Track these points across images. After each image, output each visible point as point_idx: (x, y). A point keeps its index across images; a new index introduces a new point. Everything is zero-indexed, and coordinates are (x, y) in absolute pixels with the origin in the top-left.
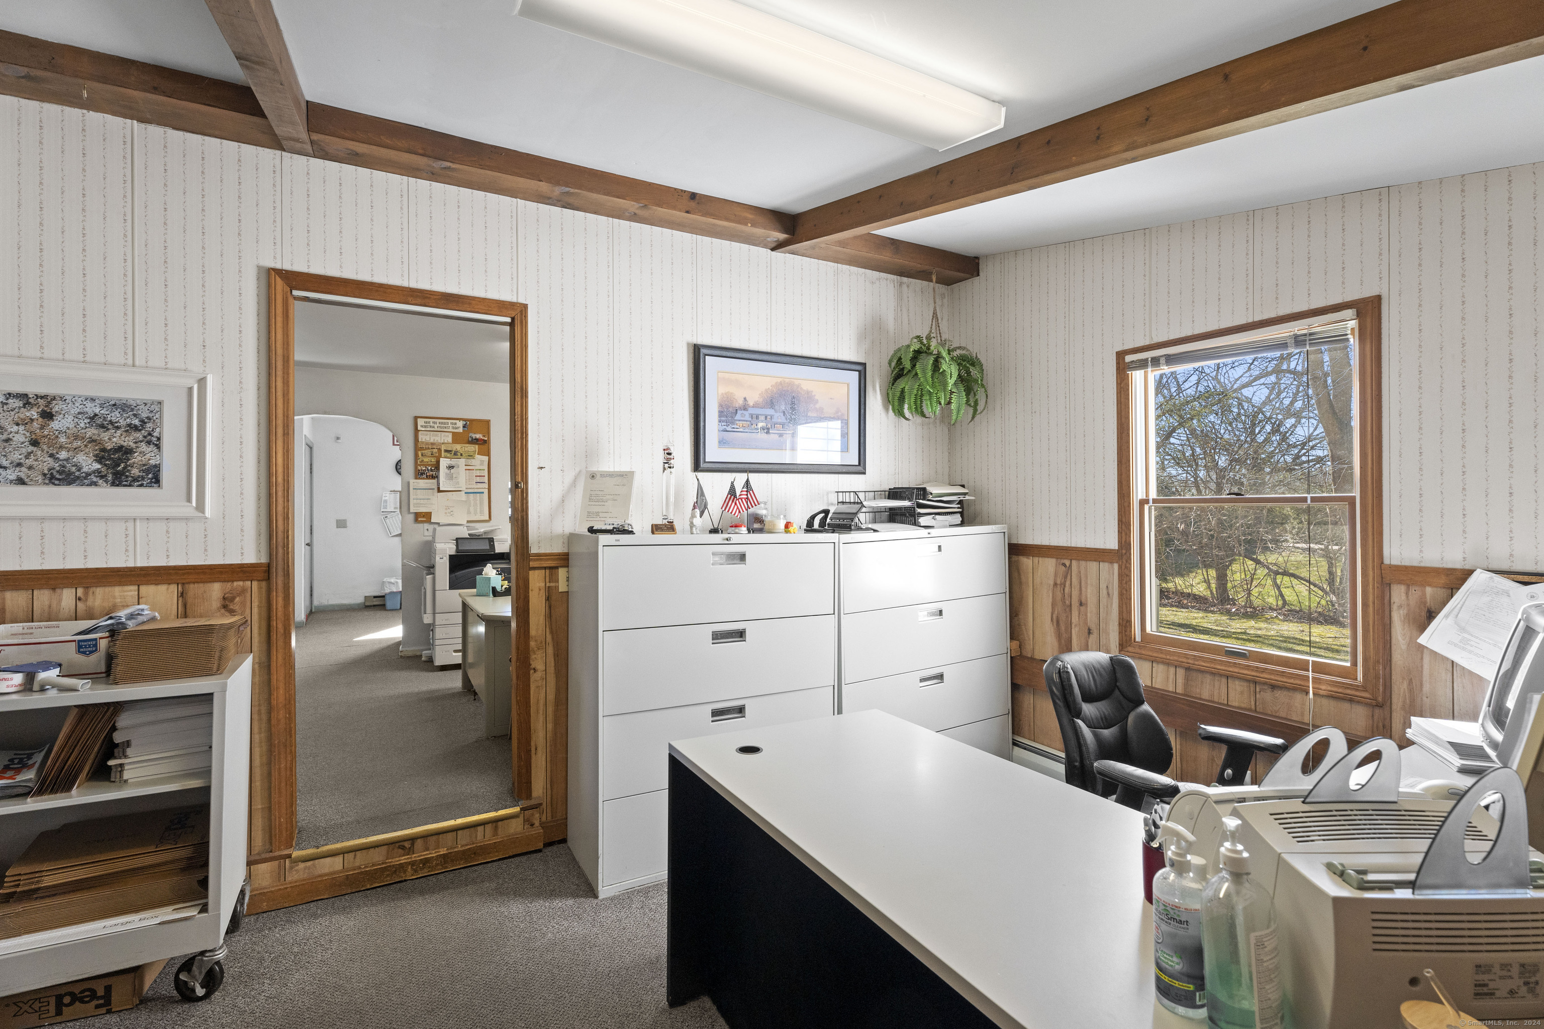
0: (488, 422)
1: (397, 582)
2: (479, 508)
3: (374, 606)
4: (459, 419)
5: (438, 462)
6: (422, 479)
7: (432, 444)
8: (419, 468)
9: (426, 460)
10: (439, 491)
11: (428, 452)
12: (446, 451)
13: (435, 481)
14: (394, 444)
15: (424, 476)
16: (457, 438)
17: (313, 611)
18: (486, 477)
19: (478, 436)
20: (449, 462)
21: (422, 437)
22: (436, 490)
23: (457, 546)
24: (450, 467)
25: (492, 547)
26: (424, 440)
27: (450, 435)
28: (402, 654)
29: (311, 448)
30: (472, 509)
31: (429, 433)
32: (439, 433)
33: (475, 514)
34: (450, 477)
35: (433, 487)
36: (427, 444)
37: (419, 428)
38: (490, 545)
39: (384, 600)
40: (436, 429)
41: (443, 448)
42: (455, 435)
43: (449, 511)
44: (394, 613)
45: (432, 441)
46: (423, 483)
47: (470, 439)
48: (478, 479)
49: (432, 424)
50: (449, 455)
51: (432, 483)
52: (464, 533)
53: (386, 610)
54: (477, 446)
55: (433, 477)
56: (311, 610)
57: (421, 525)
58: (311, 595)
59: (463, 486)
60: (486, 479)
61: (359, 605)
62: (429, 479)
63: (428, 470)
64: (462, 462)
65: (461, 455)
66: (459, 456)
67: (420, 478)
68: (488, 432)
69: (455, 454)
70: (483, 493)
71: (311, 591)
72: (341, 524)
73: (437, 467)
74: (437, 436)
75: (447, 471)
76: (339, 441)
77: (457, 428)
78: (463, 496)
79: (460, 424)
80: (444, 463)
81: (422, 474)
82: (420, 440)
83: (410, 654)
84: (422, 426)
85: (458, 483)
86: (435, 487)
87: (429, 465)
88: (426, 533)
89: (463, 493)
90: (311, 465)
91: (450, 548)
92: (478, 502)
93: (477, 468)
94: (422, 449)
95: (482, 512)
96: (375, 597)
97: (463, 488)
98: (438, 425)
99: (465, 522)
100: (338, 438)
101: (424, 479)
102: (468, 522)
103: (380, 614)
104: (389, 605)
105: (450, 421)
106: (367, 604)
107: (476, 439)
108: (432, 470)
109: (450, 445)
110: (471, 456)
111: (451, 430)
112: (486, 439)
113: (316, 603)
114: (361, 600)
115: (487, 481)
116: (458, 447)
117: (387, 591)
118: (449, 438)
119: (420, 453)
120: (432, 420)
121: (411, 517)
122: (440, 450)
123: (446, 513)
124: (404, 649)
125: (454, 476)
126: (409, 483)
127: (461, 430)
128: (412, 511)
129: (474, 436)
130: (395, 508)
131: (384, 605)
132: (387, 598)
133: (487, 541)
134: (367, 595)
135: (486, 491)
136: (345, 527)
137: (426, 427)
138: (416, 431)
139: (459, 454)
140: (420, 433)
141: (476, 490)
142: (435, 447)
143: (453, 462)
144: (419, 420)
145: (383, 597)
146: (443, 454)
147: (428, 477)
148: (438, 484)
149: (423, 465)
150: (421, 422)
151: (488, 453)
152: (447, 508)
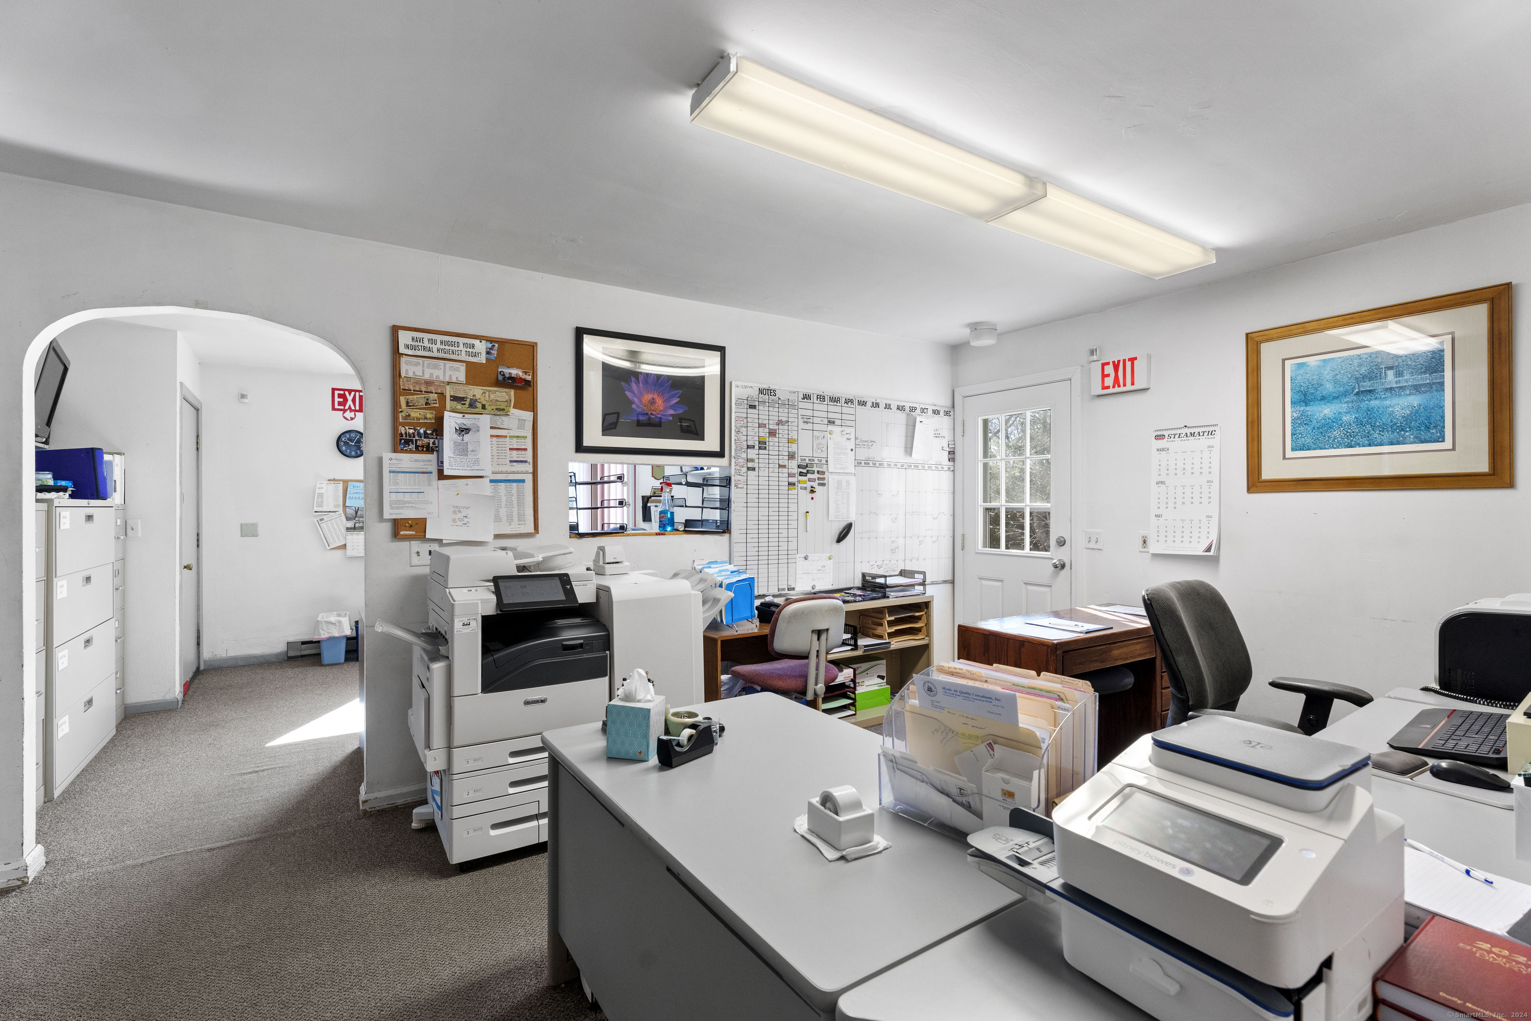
0: (532, 347)
1: (340, 622)
2: (515, 510)
3: (302, 656)
4: (480, 338)
5: (440, 420)
6: (406, 452)
7: (428, 383)
8: (402, 430)
9: (415, 414)
10: (441, 476)
11: (419, 399)
12: (455, 398)
13: (433, 457)
14: (334, 409)
15: (412, 447)
16: (475, 374)
17: (202, 668)
18: (530, 453)
19: (515, 372)
20: (460, 421)
21: (408, 368)
22: (435, 475)
23: (498, 592)
24: (463, 431)
25: (570, 593)
26: (411, 375)
27: (462, 368)
28: (367, 807)
29: (197, 410)
30: (503, 512)
31: (420, 360)
32: (441, 363)
33: (510, 519)
34: (462, 450)
35: (430, 469)
36: (417, 382)
37: (402, 350)
38: (565, 590)
39: (319, 648)
40: (435, 354)
41: (449, 392)
42: (471, 368)
43: (460, 515)
44: (335, 670)
45: (427, 377)
46: (408, 460)
47: (500, 378)
48: (515, 455)
49: (426, 344)
50: (459, 407)
51: (427, 461)
52: (507, 565)
53: (322, 665)
54: (512, 392)
55: (429, 449)
56: (198, 668)
57: (405, 545)
58: (198, 644)
59: (487, 468)
60: (529, 455)
61: (277, 655)
62: (422, 452)
63: (419, 435)
64: (484, 421)
65: (484, 407)
66: (480, 410)
67: (402, 451)
68: (532, 368)
69: (472, 405)
70: (523, 481)
71: (198, 637)
72: (249, 530)
73: (438, 429)
74: (436, 367)
75: (456, 437)
76: (245, 400)
77: (475, 355)
78: (485, 487)
79: (481, 347)
80: (451, 421)
81: (407, 442)
82: (403, 374)
83: (384, 805)
84: (407, 347)
85: (477, 461)
86: (434, 468)
87: (422, 425)
88: (415, 560)
89: (487, 480)
90: (198, 436)
91: (484, 601)
92: (515, 499)
93: (513, 433)
94: (407, 392)
95: (521, 518)
96: (303, 643)
97: (488, 473)
98: (439, 345)
99: (489, 538)
100: (243, 396)
101: (411, 452)
102: (497, 536)
103: (313, 673)
104: (327, 657)
105: (462, 340)
106: (291, 654)
107: (511, 378)
108: (426, 435)
109: (462, 387)
110: (501, 411)
111: (463, 357)
112: (529, 378)
113: (206, 654)
114: (280, 647)
115: (530, 459)
116: (476, 392)
117: (323, 635)
118: (460, 374)
119: (403, 400)
120: (426, 336)
121: (386, 528)
122: (442, 395)
123: (454, 520)
124: (371, 796)
125: (470, 448)
126: (380, 460)
127: (482, 359)
128: (386, 516)
129: (507, 371)
130: (337, 506)
131: (318, 655)
132: (324, 646)
133: (557, 582)
134: (291, 639)
135: (529, 478)
136: (255, 535)
137: (414, 348)
138: (396, 353)
139: (479, 405)
140: (403, 359)
141: (511, 477)
142: (433, 389)
143: (468, 421)
144: (401, 333)
145: (318, 642)
146: (449, 403)
147: (419, 449)
148: (440, 463)
149: (409, 424)
150: (405, 338)
151: (532, 407)
152: (457, 510)
